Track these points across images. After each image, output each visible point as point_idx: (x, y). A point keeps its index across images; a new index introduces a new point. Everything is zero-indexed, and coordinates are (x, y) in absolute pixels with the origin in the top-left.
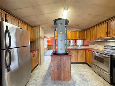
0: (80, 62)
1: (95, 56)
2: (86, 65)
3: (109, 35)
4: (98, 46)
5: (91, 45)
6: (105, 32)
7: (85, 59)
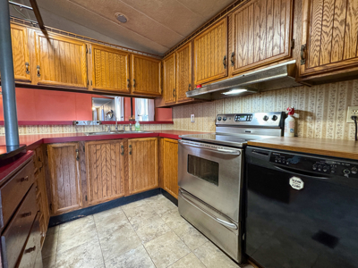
0: (136, 191)
1: (191, 158)
2: (161, 197)
3: (231, 69)
4: (199, 118)
5: (178, 120)
6: (221, 59)
7: (156, 176)
